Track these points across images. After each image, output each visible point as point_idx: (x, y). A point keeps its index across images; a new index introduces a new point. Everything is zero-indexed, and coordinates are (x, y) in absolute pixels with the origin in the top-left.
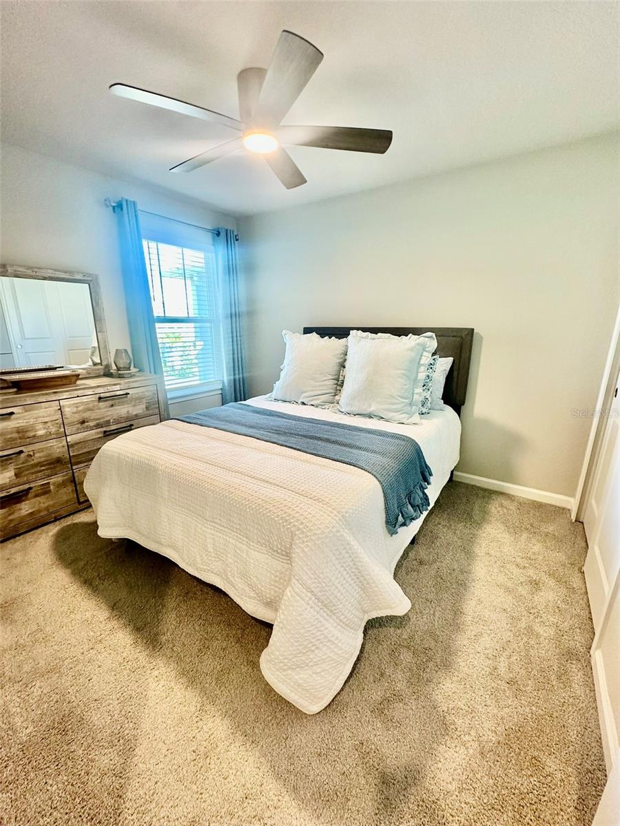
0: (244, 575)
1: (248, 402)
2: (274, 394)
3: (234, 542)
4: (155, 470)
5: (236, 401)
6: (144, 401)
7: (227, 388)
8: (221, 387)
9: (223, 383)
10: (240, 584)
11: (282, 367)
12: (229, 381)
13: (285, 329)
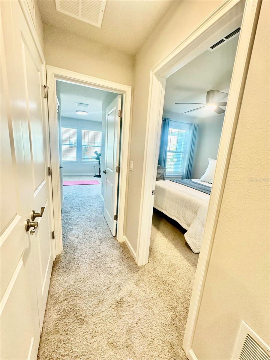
0: (184, 217)
1: (192, 180)
2: (201, 179)
3: (183, 209)
4: (165, 190)
5: (187, 179)
6: (160, 174)
7: (184, 175)
8: (182, 175)
9: (183, 174)
10: (182, 219)
11: (206, 170)
12: (186, 173)
13: (210, 158)
